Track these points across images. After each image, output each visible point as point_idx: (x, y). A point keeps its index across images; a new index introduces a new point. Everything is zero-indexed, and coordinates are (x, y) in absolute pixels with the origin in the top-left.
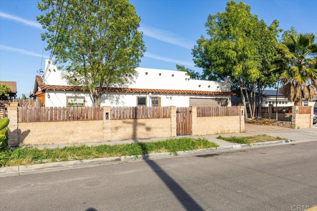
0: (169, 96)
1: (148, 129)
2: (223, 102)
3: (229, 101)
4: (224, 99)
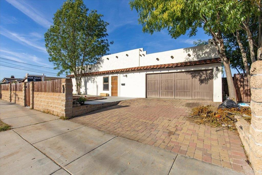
2: (205, 75)
3: (216, 73)
4: (206, 70)
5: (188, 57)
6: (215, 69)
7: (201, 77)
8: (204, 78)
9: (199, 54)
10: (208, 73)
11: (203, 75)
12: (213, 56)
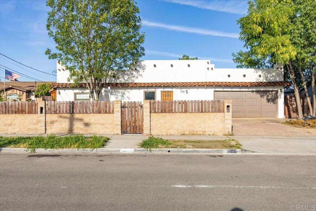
0: (184, 90)
1: (87, 125)
2: (271, 96)
3: (280, 94)
4: (272, 91)
5: (259, 78)
6: (279, 91)
7: (268, 96)
8: (270, 97)
9: (268, 77)
10: (273, 93)
11: (270, 95)
12: (278, 79)
